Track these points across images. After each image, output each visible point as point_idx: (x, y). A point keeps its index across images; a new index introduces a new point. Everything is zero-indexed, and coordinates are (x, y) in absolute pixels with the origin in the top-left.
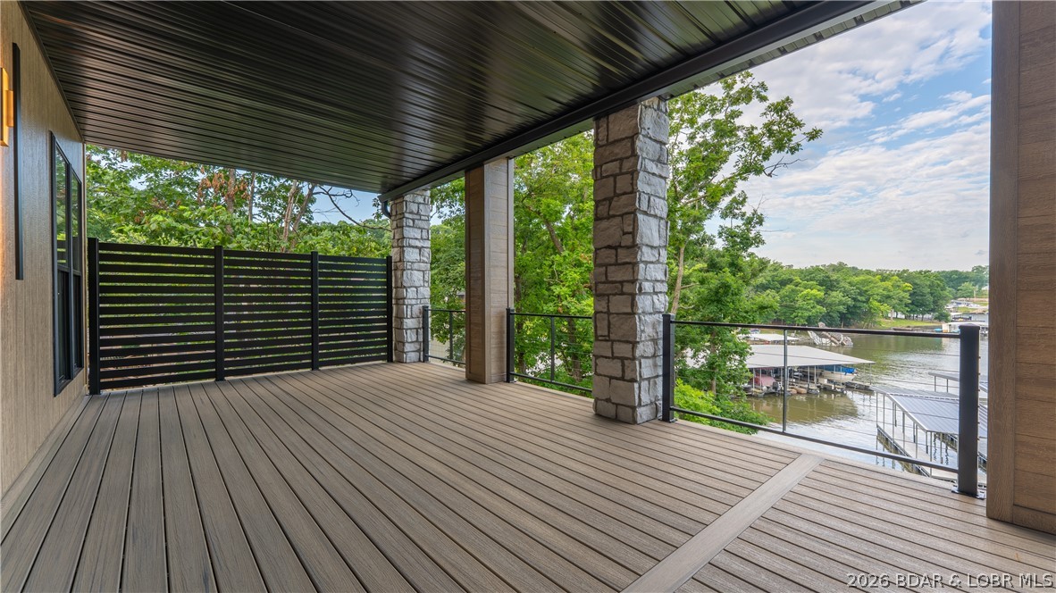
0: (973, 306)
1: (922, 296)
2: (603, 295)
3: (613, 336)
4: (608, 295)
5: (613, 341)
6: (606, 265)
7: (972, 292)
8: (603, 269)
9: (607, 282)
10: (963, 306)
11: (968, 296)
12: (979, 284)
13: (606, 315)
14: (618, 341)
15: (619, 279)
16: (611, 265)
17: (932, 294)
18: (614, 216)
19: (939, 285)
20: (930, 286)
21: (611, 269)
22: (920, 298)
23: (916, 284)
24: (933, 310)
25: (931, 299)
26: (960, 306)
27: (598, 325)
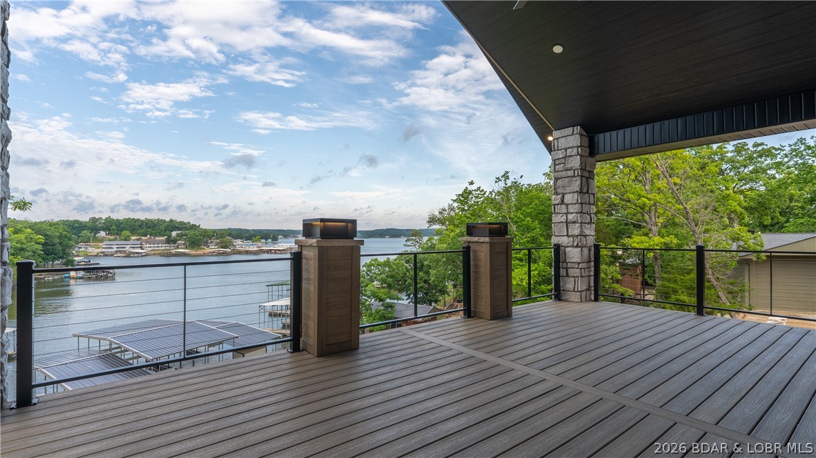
0: (90, 249)
1: (52, 245)
7: (89, 238)
10: (83, 249)
11: (87, 242)
12: (94, 232)
17: (60, 244)
19: (66, 235)
20: (59, 237)
22: (51, 247)
23: (47, 235)
24: (62, 258)
25: (60, 248)
26: (81, 250)
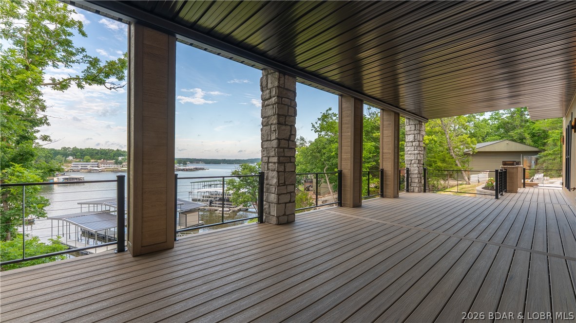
2: (282, 163)
3: (286, 183)
4: (285, 163)
5: (287, 185)
6: (284, 148)
7: (62, 161)
8: (282, 150)
9: (284, 156)
12: (65, 156)
13: (283, 173)
14: (290, 185)
15: (289, 155)
16: (286, 148)
18: (287, 125)
21: (286, 150)
27: (280, 178)
